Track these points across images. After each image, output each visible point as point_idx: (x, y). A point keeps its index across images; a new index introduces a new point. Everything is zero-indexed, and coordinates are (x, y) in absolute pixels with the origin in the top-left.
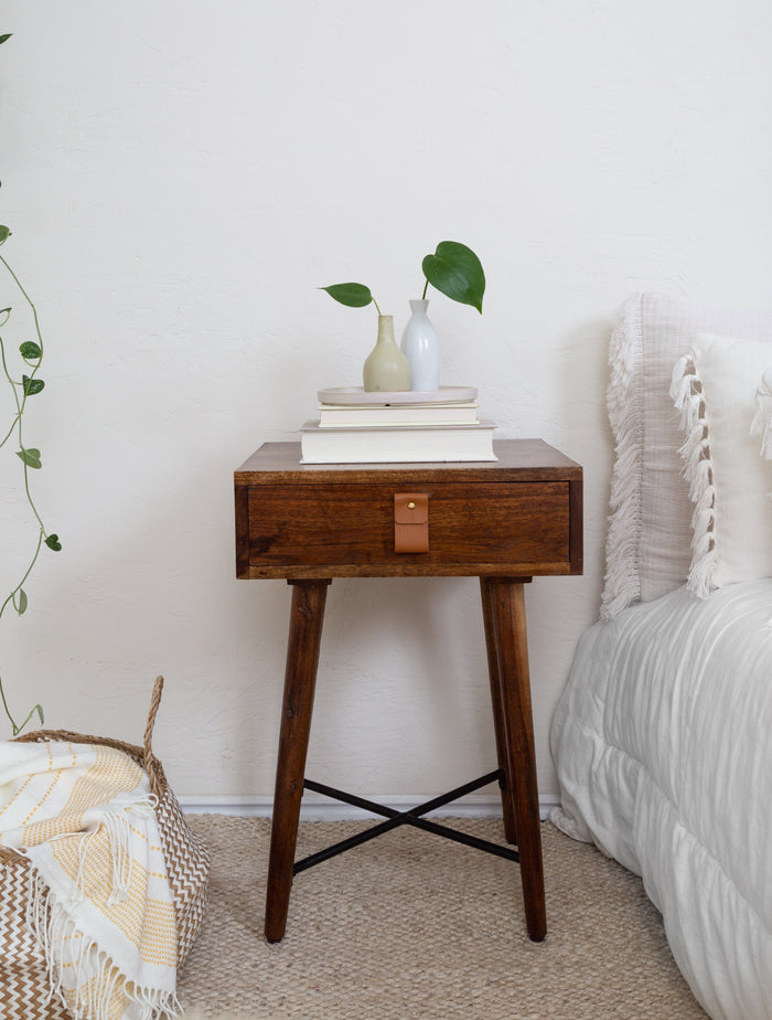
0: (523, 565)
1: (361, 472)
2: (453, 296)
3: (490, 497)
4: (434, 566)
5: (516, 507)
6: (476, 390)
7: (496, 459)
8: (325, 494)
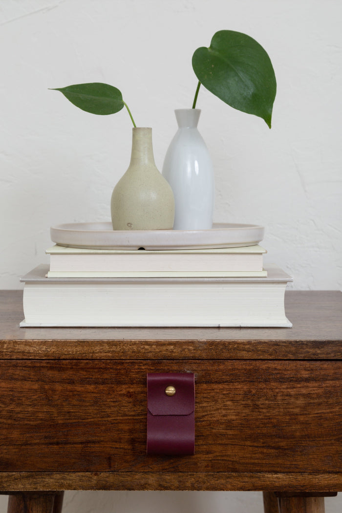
0: (326, 476)
1: (101, 343)
2: (233, 103)
3: (282, 380)
4: (202, 475)
5: (319, 396)
6: (261, 230)
7: (290, 325)
8: (50, 373)
